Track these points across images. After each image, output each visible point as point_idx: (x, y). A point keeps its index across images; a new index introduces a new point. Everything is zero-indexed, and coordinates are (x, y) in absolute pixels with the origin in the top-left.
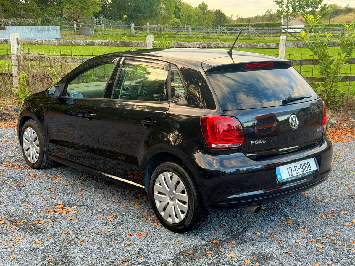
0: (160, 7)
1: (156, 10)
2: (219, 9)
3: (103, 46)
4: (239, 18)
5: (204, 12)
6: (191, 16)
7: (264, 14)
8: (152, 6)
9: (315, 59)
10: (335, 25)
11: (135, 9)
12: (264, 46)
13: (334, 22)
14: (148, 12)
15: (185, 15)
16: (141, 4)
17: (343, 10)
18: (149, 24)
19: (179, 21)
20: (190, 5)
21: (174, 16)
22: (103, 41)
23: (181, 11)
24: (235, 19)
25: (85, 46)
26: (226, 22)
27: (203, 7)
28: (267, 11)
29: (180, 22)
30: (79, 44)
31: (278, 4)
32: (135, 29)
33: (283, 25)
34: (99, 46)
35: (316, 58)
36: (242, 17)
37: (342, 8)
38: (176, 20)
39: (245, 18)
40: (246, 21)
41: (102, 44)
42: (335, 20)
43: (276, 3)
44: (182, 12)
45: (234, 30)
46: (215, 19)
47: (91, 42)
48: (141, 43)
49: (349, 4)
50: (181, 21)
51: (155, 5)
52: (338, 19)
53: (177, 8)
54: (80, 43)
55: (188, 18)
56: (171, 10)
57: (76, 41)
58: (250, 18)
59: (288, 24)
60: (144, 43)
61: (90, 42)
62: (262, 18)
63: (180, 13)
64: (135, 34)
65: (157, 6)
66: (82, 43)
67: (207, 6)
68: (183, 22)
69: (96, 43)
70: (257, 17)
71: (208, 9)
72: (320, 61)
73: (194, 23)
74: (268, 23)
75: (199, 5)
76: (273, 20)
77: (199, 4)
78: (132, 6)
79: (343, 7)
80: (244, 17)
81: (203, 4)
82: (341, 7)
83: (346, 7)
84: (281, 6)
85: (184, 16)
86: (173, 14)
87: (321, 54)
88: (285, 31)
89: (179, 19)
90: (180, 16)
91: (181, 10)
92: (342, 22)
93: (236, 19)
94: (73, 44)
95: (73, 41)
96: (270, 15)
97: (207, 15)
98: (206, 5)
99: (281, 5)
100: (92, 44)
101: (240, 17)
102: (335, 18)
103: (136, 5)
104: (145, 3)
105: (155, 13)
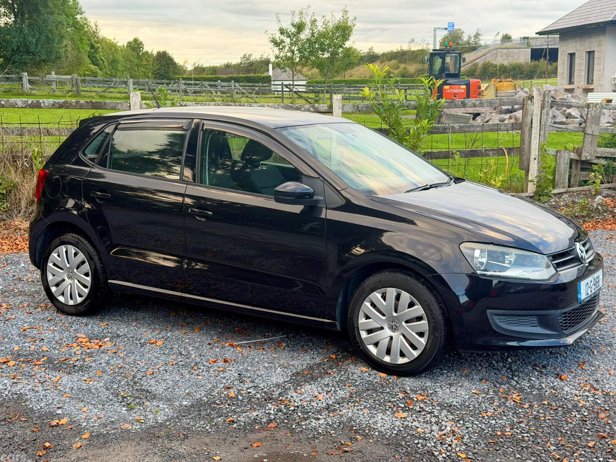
0: (64, 44)
1: (57, 50)
2: (164, 51)
3: (56, 108)
4: (197, 67)
5: (138, 54)
6: (116, 61)
7: (239, 61)
8: (50, 42)
9: (383, 128)
10: (354, 81)
11: (18, 48)
13: (351, 76)
14: (44, 53)
15: (107, 60)
16: (30, 39)
17: (365, 57)
18: (56, 74)
19: (97, 70)
20: (115, 41)
21: (88, 61)
22: (55, 100)
23: (99, 53)
24: (190, 68)
25: (24, 108)
26: (177, 74)
27: (135, 46)
28: (244, 56)
29: (99, 71)
30: (13, 106)
31: (277, 46)
32: (30, 82)
33: (272, 79)
34: (49, 108)
35: (385, 126)
36: (202, 65)
37: (363, 55)
38: (93, 67)
39: (208, 66)
40: (209, 73)
41: (54, 104)
42: (353, 73)
43: (273, 43)
44: (101, 54)
45: (198, 86)
46: (158, 67)
47: (35, 101)
49: (372, 48)
50: (101, 69)
51: (56, 41)
52: (357, 71)
53: (92, 46)
54: (16, 104)
55: (112, 65)
56: (82, 50)
57: (8, 101)
58: (216, 67)
59: (293, 78)
61: (32, 102)
62: (237, 67)
63: (97, 56)
64: (30, 91)
65: (60, 42)
66: (20, 104)
67: (143, 45)
68: (104, 71)
69: (44, 104)
70: (228, 66)
71: (144, 50)
72: (392, 130)
73: (123, 74)
74: (248, 77)
75: (128, 43)
76: (255, 71)
77: (128, 41)
78: (12, 42)
79: (364, 53)
80: (205, 65)
81: (136, 40)
82: (361, 52)
83: (369, 53)
84: (282, 49)
85: (105, 61)
86: (87, 57)
87: (392, 121)
88: (288, 90)
89: (97, 66)
90: (98, 61)
91: (100, 50)
92: (363, 76)
93: (193, 67)
94: (3, 105)
95: (3, 100)
96: (248, 63)
97: (144, 60)
98: (141, 42)
99: (281, 47)
100: (37, 106)
101: (199, 65)
102: (352, 70)
103: (21, 40)
104: (37, 36)
105: (55, 54)
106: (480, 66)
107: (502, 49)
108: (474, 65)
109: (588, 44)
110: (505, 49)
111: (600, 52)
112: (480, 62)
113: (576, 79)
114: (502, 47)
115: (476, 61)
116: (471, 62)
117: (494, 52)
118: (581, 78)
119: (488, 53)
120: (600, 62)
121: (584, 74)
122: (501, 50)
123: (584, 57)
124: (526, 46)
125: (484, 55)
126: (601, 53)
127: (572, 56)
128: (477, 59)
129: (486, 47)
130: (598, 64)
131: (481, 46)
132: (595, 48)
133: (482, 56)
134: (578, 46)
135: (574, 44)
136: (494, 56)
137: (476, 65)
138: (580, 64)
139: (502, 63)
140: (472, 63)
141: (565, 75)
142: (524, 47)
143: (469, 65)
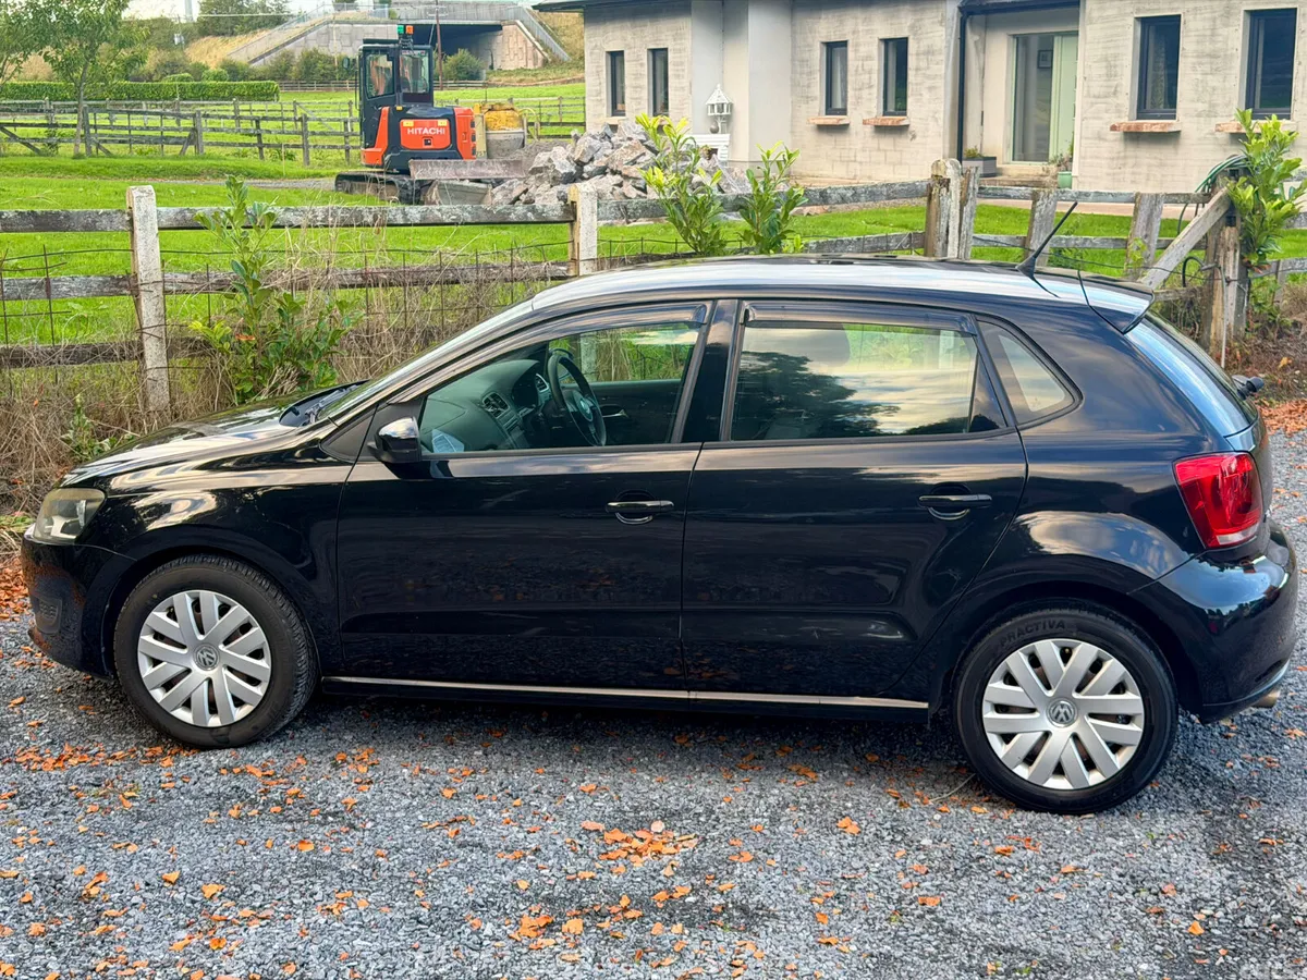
10: (18, 88)
12: (529, 214)
48: (108, 214)
60: (119, 214)
106: (297, 57)
107: (337, 22)
108: (283, 55)
109: (653, 34)
110: (343, 22)
111: (680, 51)
112: (297, 52)
113: (629, 104)
114: (337, 18)
115: (288, 47)
116: (277, 48)
117: (324, 28)
118: (640, 103)
119: (310, 31)
120: (681, 73)
121: (645, 94)
122: (337, 25)
123: (645, 61)
124: (387, 19)
125: (301, 36)
126: (683, 54)
127: (616, 58)
128: (288, 43)
129: (302, 18)
130: (678, 76)
131: (292, 16)
132: (669, 44)
133: (297, 38)
134: (629, 37)
135: (618, 34)
136: (323, 38)
137: (288, 56)
138: (637, 76)
139: (343, 53)
140: (280, 52)
141: (604, 96)
142: (383, 20)
143: (273, 55)
